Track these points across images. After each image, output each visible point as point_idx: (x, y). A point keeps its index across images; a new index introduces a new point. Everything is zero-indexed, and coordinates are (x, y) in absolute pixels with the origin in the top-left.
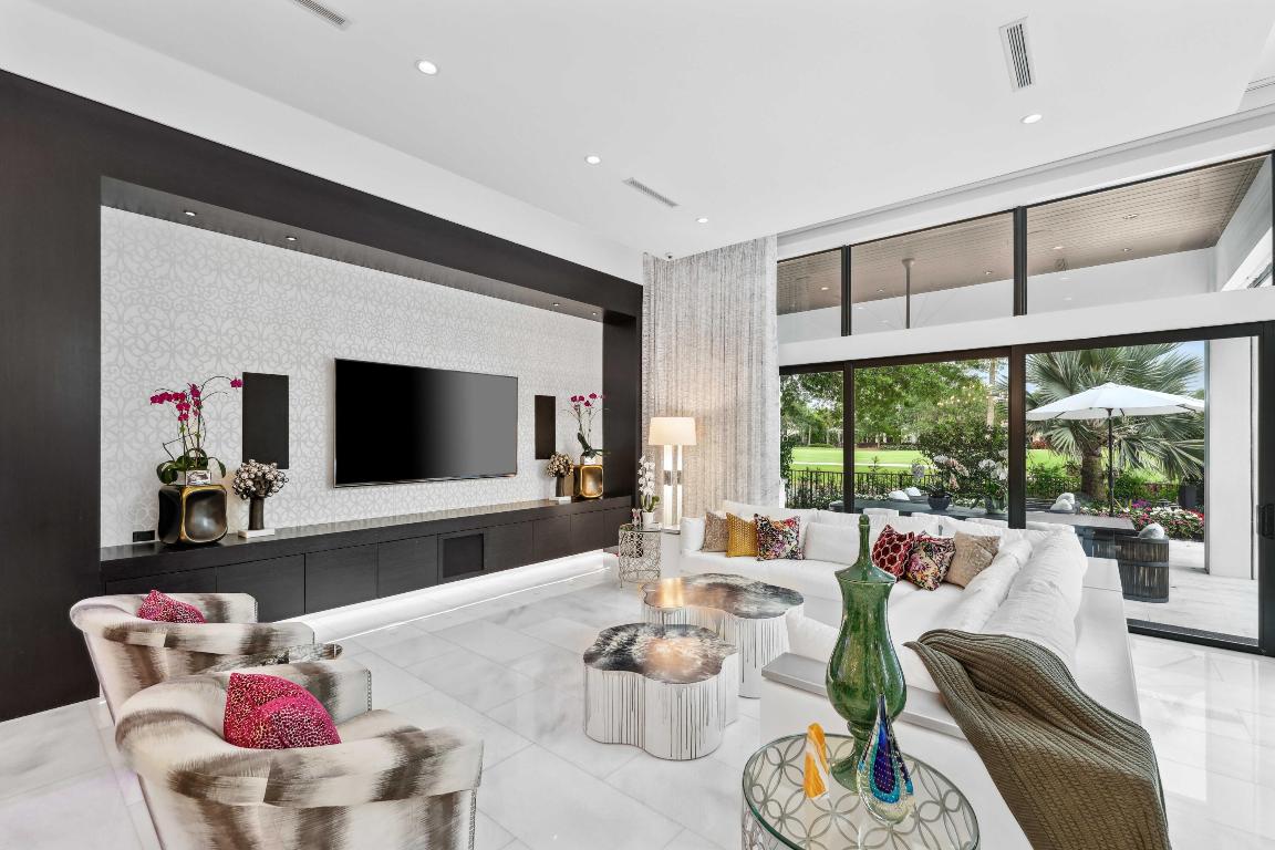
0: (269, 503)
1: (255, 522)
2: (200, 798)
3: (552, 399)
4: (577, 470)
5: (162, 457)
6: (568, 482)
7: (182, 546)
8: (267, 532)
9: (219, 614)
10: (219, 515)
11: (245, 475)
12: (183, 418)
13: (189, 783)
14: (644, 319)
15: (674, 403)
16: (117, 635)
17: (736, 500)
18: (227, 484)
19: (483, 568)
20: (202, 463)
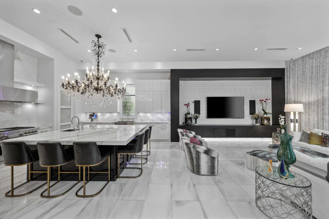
0: (198, 120)
1: (196, 123)
2: (187, 145)
3: (255, 101)
4: (262, 118)
5: (185, 113)
6: (259, 120)
7: (187, 125)
8: (197, 124)
9: (191, 133)
10: (191, 121)
11: (194, 116)
12: (187, 107)
13: (187, 144)
14: (285, 77)
15: (297, 99)
16: (181, 133)
17: (318, 128)
18: (192, 117)
19: (235, 136)
20: (189, 114)
